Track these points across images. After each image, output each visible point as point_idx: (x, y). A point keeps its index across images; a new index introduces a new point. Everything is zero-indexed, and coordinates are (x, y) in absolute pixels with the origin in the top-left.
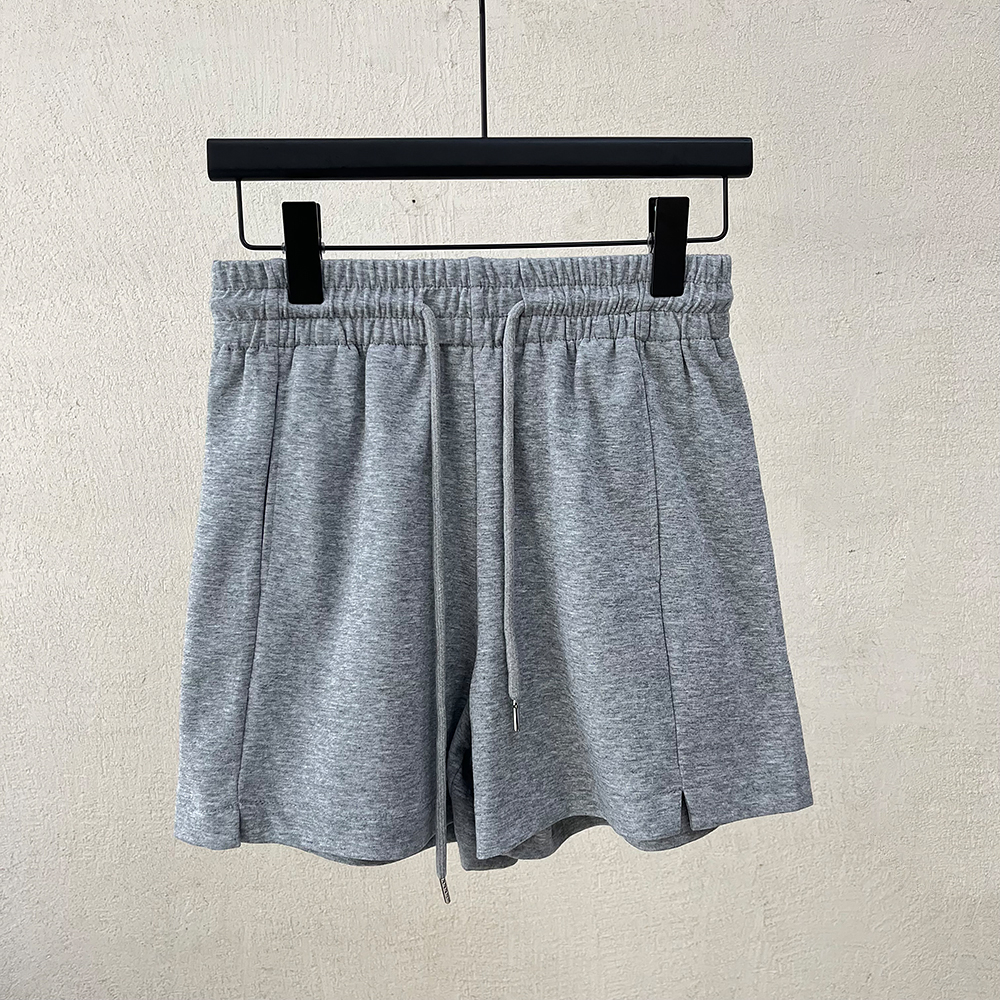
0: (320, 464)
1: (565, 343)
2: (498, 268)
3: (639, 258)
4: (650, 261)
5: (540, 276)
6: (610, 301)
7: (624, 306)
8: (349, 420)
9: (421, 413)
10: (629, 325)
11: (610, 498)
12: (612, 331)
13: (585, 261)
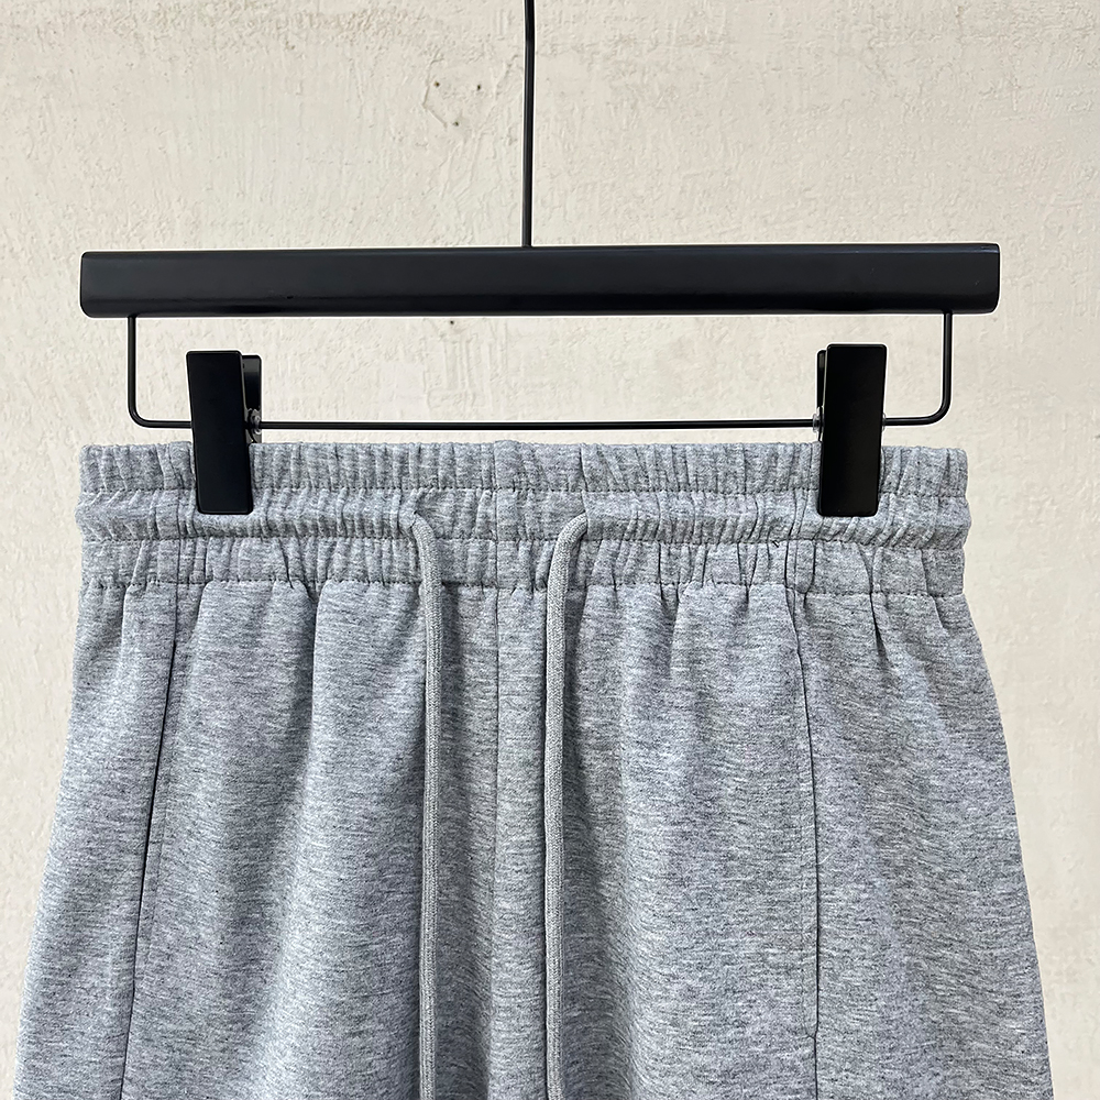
0: (232, 781)
1: (657, 589)
2: (544, 459)
3: (797, 449)
4: (817, 453)
5: (618, 474)
6: (741, 521)
7: (765, 530)
8: (285, 706)
9: (403, 700)
10: (775, 562)
11: (727, 872)
12: (742, 571)
13: (699, 452)
